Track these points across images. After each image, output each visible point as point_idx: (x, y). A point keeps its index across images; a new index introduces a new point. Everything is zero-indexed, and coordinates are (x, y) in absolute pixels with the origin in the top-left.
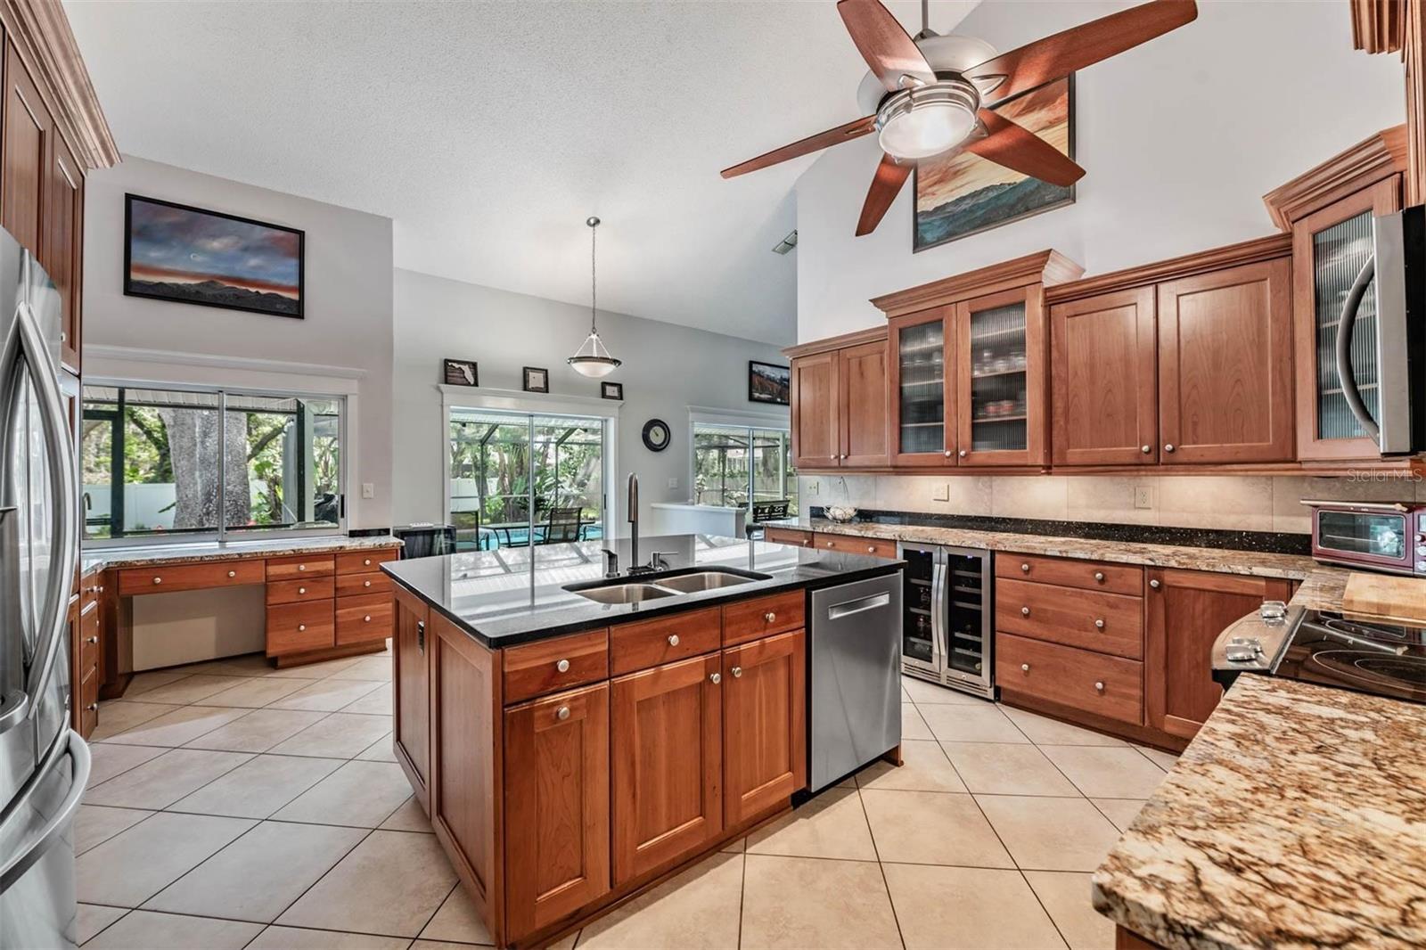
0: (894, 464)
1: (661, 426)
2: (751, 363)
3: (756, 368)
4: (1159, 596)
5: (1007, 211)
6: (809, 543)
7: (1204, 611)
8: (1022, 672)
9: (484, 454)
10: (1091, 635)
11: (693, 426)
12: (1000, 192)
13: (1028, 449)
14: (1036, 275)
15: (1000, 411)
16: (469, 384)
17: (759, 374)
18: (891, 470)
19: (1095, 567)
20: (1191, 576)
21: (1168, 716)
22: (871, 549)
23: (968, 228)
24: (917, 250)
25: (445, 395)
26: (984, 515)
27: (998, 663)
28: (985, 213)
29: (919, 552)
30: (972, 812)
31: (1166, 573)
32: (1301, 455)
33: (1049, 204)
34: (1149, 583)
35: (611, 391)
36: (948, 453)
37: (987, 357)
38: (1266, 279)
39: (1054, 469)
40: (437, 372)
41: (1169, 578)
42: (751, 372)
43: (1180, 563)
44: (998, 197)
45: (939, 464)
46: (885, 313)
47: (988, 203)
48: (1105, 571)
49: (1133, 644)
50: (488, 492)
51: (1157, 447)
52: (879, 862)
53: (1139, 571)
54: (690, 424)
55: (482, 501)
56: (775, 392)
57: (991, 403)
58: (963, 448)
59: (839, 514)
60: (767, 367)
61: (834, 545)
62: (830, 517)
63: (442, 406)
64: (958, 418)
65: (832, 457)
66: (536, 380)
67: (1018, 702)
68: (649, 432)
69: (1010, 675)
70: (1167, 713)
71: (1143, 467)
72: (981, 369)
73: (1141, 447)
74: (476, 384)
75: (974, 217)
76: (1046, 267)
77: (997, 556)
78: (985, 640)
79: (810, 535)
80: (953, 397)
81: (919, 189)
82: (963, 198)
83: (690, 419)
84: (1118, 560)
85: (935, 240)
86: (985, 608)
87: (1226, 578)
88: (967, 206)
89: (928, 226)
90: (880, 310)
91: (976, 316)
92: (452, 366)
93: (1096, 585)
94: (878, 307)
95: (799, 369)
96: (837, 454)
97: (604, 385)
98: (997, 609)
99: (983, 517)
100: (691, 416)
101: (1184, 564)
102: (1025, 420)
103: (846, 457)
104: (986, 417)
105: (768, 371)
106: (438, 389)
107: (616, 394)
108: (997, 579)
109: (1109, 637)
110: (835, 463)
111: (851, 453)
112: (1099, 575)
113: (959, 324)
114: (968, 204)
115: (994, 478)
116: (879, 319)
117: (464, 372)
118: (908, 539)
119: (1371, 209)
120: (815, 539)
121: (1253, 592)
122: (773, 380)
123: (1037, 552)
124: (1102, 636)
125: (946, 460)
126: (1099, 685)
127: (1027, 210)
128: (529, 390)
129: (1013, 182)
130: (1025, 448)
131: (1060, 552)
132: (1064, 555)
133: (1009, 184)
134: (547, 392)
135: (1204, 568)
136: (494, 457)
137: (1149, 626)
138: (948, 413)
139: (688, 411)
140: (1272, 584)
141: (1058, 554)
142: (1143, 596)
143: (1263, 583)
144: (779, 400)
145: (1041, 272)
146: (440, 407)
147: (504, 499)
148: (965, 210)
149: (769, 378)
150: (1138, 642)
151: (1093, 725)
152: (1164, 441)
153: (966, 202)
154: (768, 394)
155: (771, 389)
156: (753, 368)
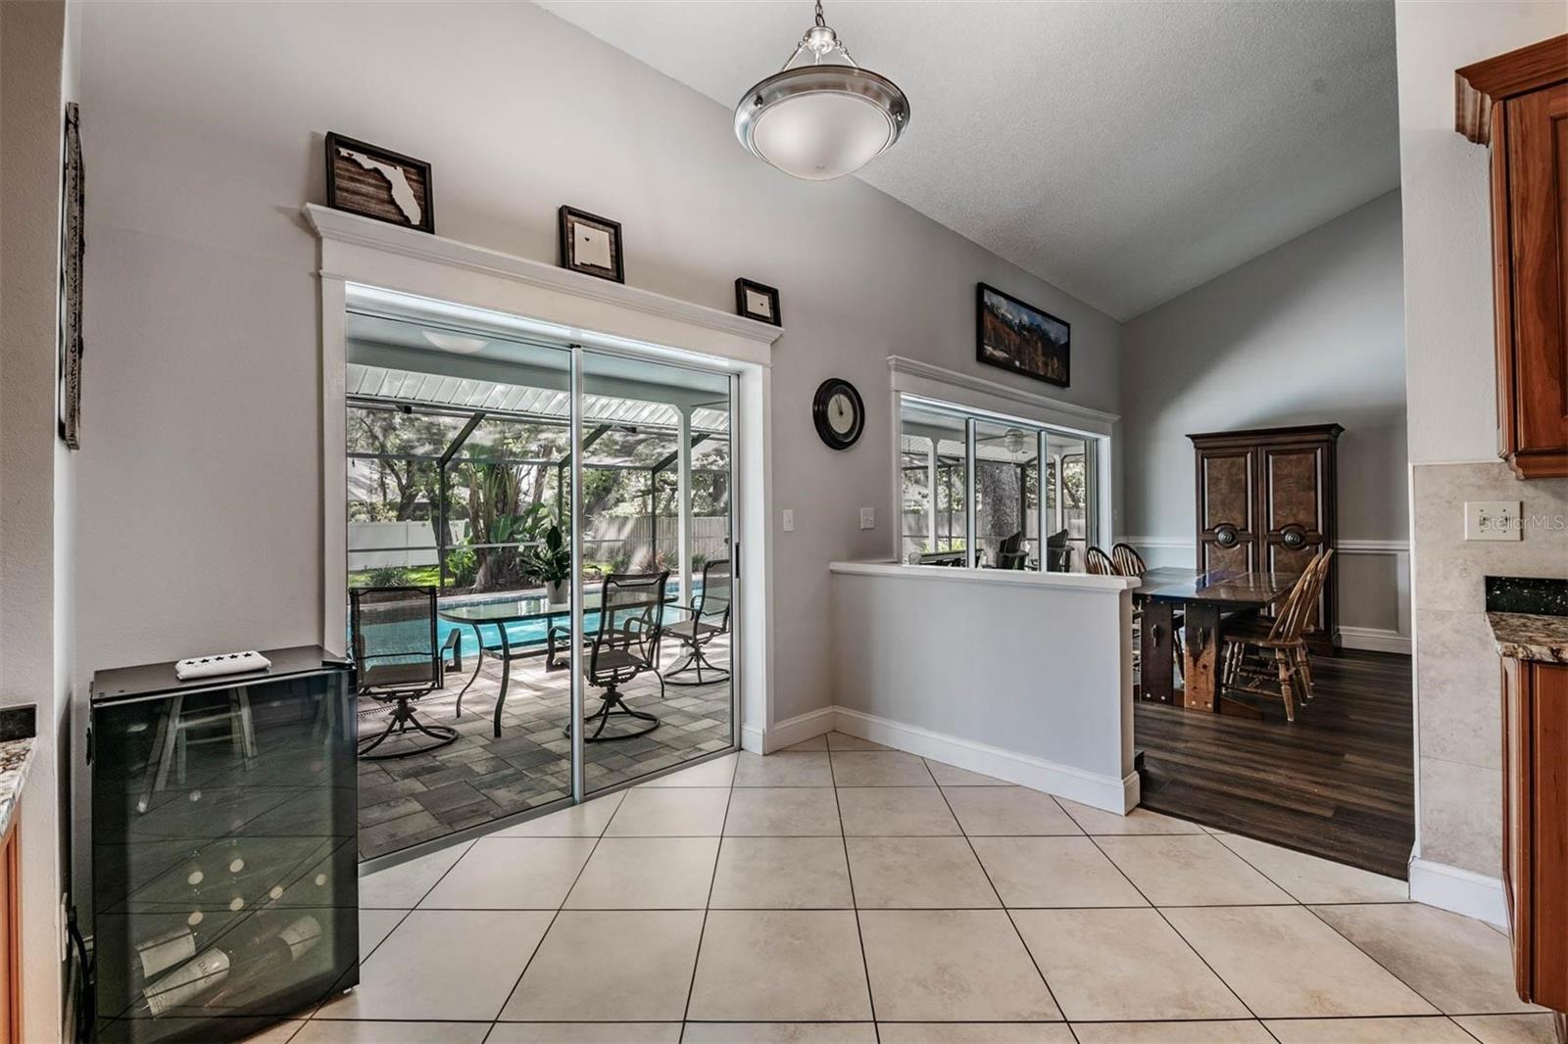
1: (846, 394)
2: (981, 288)
3: (989, 298)
9: (446, 485)
11: (898, 401)
16: (405, 222)
17: (992, 310)
25: (326, 243)
35: (757, 303)
40: (300, 165)
42: (981, 307)
50: (451, 540)
54: (893, 394)
55: (443, 553)
56: (1012, 348)
60: (1001, 299)
63: (319, 278)
66: (592, 245)
68: (826, 404)
74: (427, 225)
83: (893, 385)
92: (349, 160)
97: (742, 285)
100: (895, 379)
105: (1004, 308)
106: (305, 222)
107: (767, 312)
117: (389, 186)
122: (1010, 326)
128: (575, 268)
134: (619, 278)
136: (462, 494)
139: (889, 368)
144: (1018, 365)
146: (312, 282)
147: (476, 551)
149: (1004, 321)
154: (1002, 350)
155: (1007, 341)
156: (983, 297)
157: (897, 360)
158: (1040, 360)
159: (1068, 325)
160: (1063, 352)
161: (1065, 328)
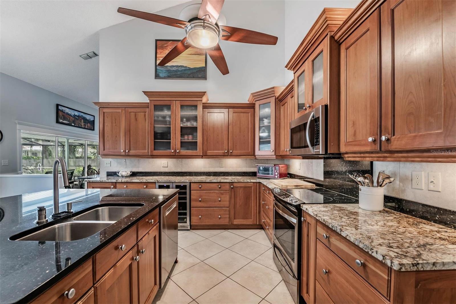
0: (151, 154)
2: (58, 105)
3: (61, 108)
4: (233, 189)
5: (188, 75)
6: (114, 187)
7: (241, 192)
8: (199, 218)
10: (217, 203)
11: (20, 132)
12: (185, 69)
13: (198, 151)
14: (201, 98)
15: (189, 138)
17: (62, 111)
18: (150, 156)
19: (218, 184)
20: (239, 183)
21: (235, 220)
22: (145, 187)
23: (175, 77)
24: (156, 78)
26: (180, 171)
27: (192, 217)
28: (180, 74)
29: (164, 185)
30: (206, 267)
31: (234, 183)
32: (256, 154)
33: (199, 78)
34: (231, 186)
36: (173, 151)
37: (185, 121)
38: (249, 113)
39: (204, 157)
41: (235, 185)
42: (58, 110)
43: (237, 181)
44: (185, 70)
45: (169, 155)
46: (148, 98)
47: (182, 71)
48: (221, 185)
49: (227, 204)
51: (228, 151)
52: (194, 300)
53: (228, 184)
54: (18, 130)
56: (71, 121)
57: (186, 136)
58: (178, 149)
59: (124, 174)
60: (66, 108)
61: (127, 186)
62: (120, 175)
64: (176, 139)
65: (122, 151)
67: (197, 228)
69: (195, 220)
70: (234, 219)
71: (225, 156)
72: (183, 124)
73: (225, 151)
75: (177, 73)
76: (204, 96)
77: (192, 184)
78: (188, 211)
79: (115, 183)
80: (174, 132)
81: (157, 57)
82: (174, 66)
83: (18, 128)
84: (224, 181)
85: (163, 77)
86: (188, 201)
87: (246, 183)
88: (175, 69)
89: (161, 71)
90: (146, 96)
91: (182, 107)
93: (218, 189)
94: (146, 95)
95: (104, 113)
96: (124, 150)
98: (191, 200)
99: (179, 172)
100: (18, 126)
101: (238, 181)
102: (197, 142)
103: (129, 151)
104: (184, 140)
105: (67, 110)
108: (191, 191)
109: (221, 203)
110: (124, 154)
111: (131, 149)
112: (219, 186)
113: (177, 108)
114: (175, 68)
115: (183, 159)
116: (146, 100)
118: (160, 181)
119: (270, 102)
120: (117, 185)
121: (250, 186)
122: (70, 115)
123: (204, 181)
124: (220, 203)
125: (172, 153)
126: (220, 216)
127: (194, 77)
129: (189, 67)
130: (197, 150)
131: (210, 181)
132: (211, 181)
133: (188, 67)
135: (242, 181)
137: (230, 198)
138: (172, 137)
140: (254, 184)
141: (209, 181)
142: (229, 190)
143: (252, 183)
144: (73, 124)
145: (202, 97)
148: (174, 70)
149: (67, 114)
150: (228, 203)
151: (216, 228)
152: (230, 150)
153: (174, 68)
154: (67, 121)
155: (69, 119)
156: (58, 107)
157: (18, 122)
158: (83, 124)
159: (94, 116)
160: (93, 122)
161: (93, 117)
